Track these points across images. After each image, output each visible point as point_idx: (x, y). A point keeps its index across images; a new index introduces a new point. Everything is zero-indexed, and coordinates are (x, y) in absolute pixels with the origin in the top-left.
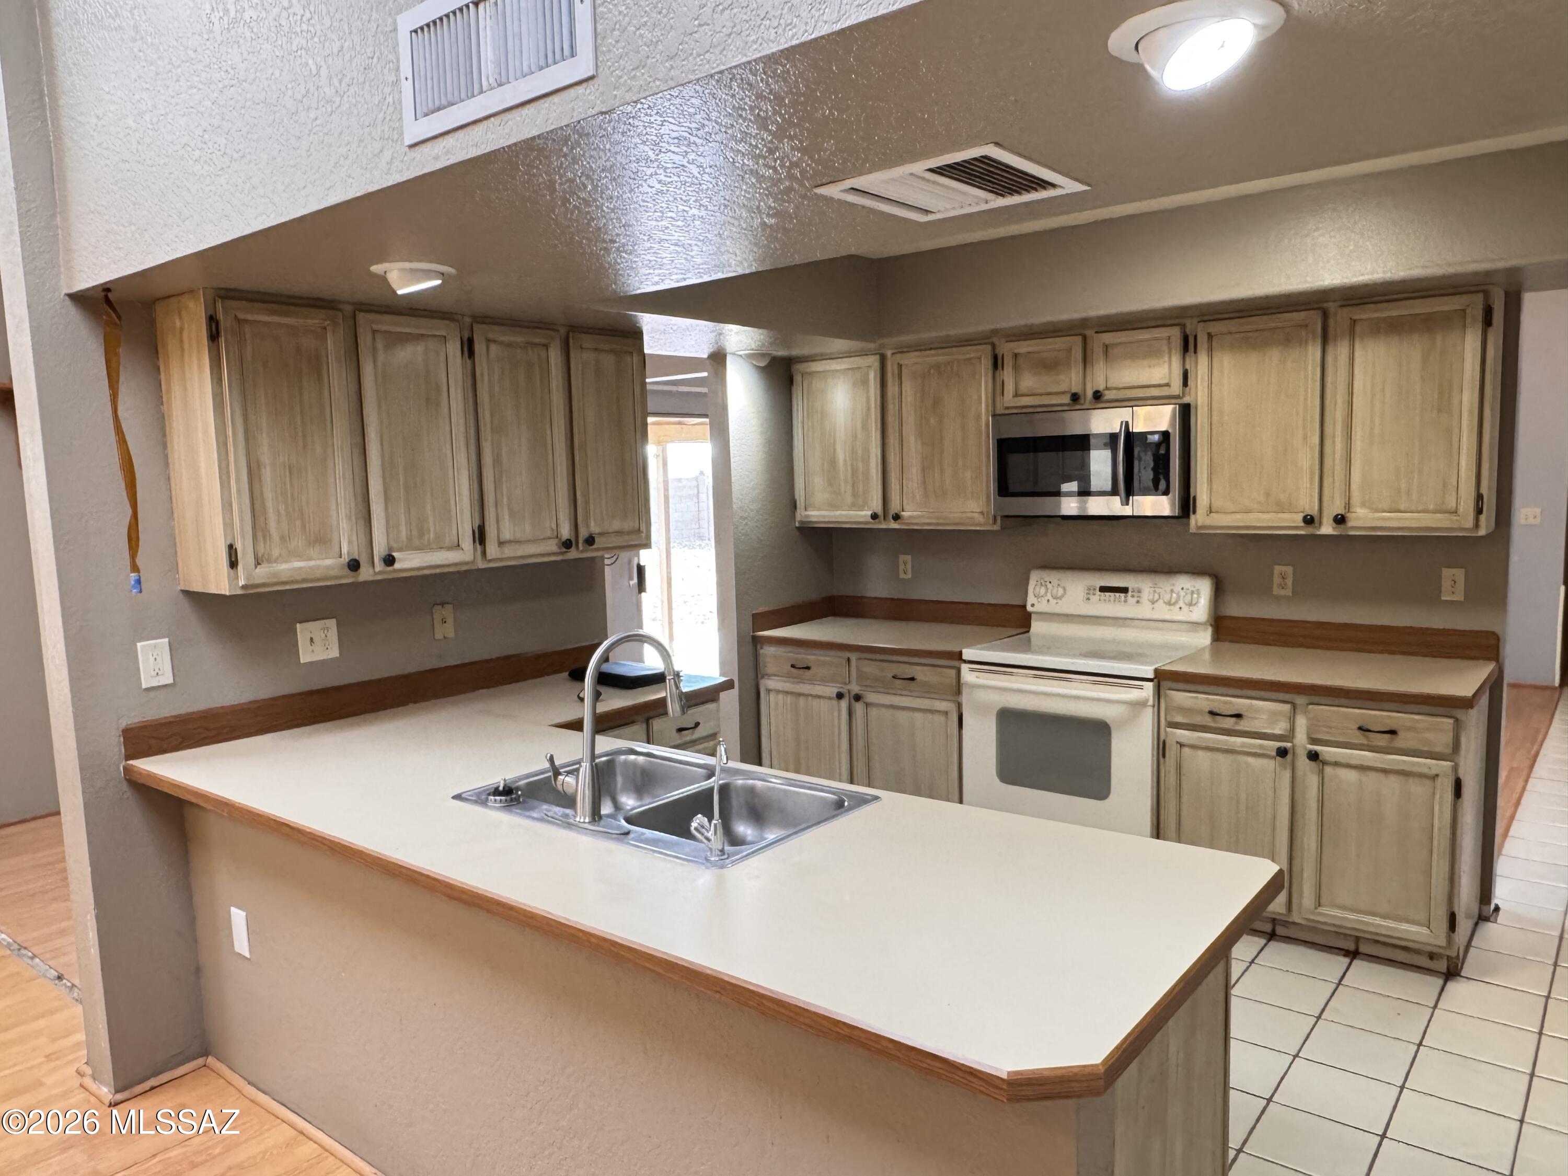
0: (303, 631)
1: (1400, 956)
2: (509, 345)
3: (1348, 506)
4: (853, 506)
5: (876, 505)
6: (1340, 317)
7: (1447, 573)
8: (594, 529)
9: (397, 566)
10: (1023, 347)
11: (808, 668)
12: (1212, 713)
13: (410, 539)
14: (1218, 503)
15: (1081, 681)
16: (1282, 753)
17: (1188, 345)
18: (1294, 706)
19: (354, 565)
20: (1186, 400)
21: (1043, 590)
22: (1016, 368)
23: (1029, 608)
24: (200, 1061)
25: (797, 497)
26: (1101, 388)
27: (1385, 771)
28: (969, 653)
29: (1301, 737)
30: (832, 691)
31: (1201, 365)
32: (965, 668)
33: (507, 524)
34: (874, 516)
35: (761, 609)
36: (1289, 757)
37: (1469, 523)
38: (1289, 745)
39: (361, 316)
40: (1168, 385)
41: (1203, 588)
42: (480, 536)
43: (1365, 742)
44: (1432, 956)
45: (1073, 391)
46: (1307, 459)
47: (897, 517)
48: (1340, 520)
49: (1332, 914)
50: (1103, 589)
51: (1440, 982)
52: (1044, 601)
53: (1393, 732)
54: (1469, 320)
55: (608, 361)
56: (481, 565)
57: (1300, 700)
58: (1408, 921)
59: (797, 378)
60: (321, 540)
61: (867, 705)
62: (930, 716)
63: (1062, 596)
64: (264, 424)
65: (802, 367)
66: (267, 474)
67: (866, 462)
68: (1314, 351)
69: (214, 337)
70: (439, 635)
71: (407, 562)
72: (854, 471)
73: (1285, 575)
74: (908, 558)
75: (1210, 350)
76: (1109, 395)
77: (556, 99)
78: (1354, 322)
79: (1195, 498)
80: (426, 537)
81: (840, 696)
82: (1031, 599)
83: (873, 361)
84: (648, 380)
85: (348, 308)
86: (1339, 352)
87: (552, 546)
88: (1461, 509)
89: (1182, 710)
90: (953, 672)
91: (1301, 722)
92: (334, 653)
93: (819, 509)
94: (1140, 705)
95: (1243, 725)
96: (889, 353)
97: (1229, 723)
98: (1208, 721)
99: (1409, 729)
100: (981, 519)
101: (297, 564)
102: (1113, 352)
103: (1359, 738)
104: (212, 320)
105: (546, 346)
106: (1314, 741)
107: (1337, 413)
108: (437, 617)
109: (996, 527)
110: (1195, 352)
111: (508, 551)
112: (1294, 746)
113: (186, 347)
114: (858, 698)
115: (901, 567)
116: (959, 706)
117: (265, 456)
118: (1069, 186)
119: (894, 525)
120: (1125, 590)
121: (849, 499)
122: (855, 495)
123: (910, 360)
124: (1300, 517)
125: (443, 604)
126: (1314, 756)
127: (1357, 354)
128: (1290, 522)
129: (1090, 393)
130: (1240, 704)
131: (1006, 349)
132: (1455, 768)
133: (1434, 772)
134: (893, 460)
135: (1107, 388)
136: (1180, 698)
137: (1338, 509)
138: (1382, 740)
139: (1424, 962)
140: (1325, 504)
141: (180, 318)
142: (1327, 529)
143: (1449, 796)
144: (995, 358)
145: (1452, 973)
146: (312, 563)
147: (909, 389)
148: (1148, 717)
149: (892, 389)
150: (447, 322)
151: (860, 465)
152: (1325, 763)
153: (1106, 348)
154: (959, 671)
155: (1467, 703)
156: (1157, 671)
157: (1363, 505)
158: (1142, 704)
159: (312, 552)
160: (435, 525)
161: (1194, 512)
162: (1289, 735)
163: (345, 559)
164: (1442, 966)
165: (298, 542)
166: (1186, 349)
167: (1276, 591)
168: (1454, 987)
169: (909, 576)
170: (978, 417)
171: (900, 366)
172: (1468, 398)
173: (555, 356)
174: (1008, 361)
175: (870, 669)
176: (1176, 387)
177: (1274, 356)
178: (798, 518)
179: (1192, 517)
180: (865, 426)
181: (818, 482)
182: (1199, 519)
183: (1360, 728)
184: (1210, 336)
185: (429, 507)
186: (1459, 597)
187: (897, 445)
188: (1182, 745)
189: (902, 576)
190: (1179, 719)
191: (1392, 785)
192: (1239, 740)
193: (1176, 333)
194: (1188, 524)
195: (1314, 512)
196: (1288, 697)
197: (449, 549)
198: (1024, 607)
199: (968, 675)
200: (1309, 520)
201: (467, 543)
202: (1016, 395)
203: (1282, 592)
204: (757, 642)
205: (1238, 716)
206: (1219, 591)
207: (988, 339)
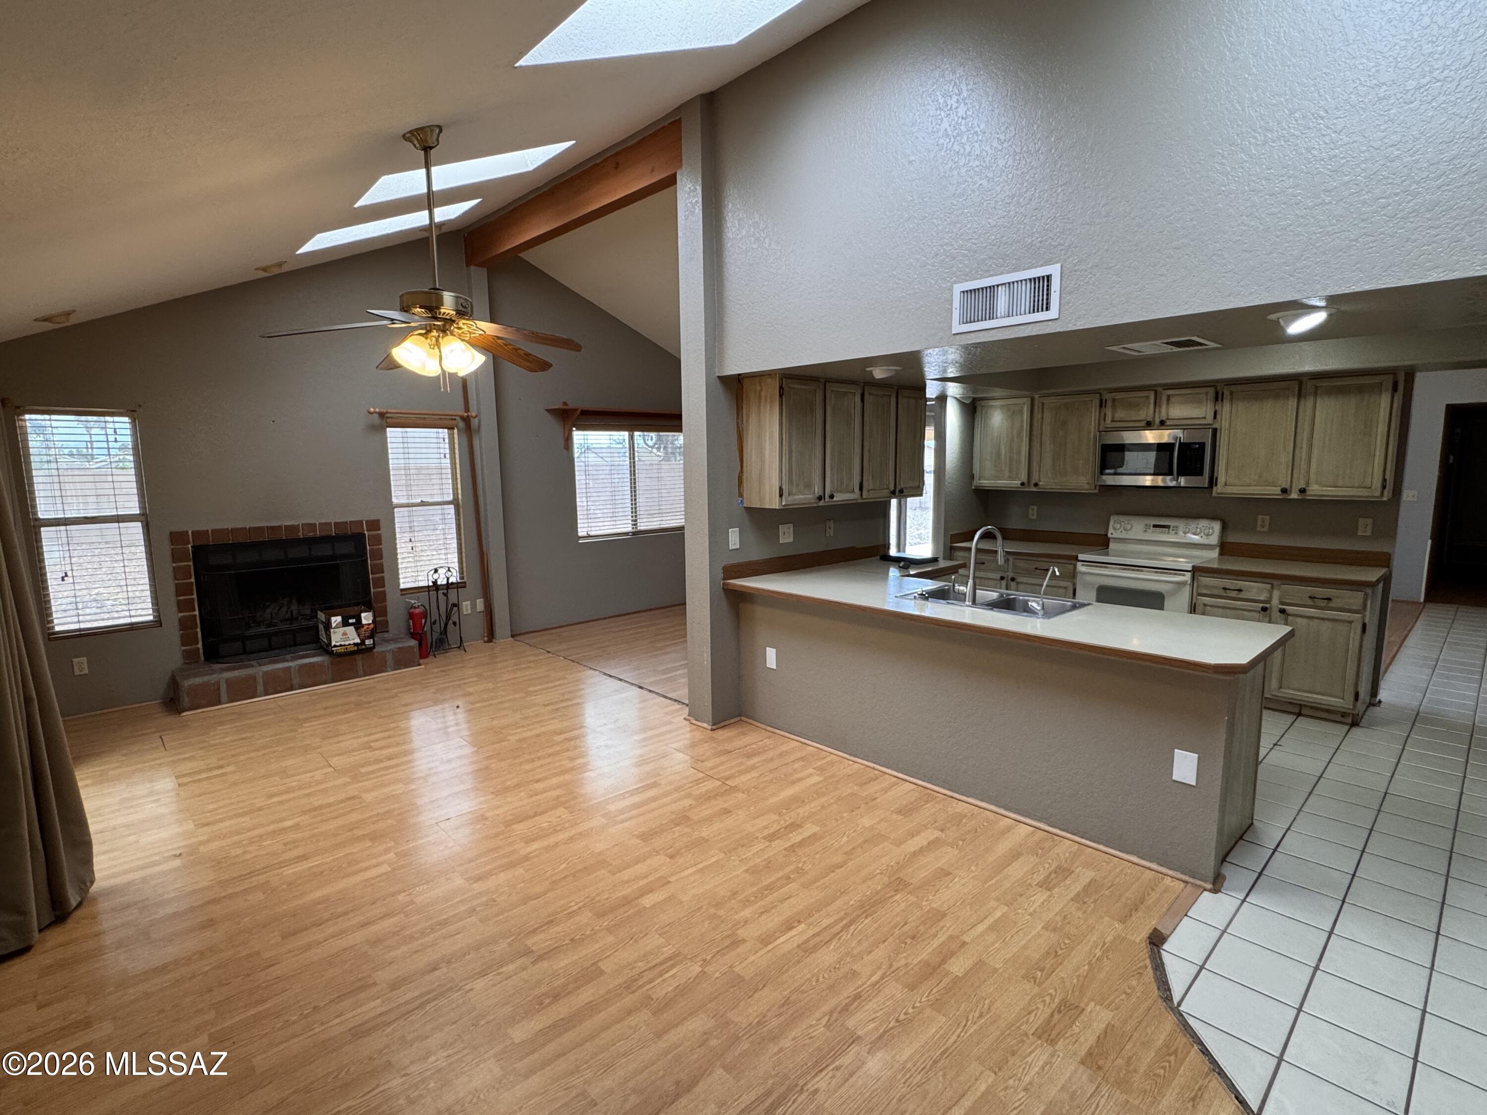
0: (782, 528)
1: (1324, 715)
2: (876, 395)
3: (1308, 484)
4: (1010, 478)
5: (1024, 477)
6: (1309, 385)
7: (1361, 521)
8: (902, 486)
9: (835, 499)
10: (1119, 396)
11: (983, 563)
12: (1224, 589)
13: (838, 487)
14: (1230, 481)
15: (1148, 571)
16: (1264, 609)
17: (1218, 398)
18: (1272, 585)
19: (820, 498)
20: (1214, 426)
21: (1118, 526)
22: (1114, 407)
23: (1109, 535)
24: (739, 718)
25: (974, 472)
26: (1164, 419)
27: (1323, 619)
28: (1081, 557)
29: (1275, 601)
30: (998, 576)
31: (1226, 409)
32: (1079, 564)
33: (871, 481)
34: (1023, 484)
35: (956, 532)
36: (1268, 612)
37: (1378, 494)
38: (1268, 605)
39: (827, 384)
40: (1205, 418)
41: (1217, 526)
42: (861, 487)
43: (1312, 603)
44: (1344, 715)
45: (1148, 420)
46: (1285, 458)
47: (1036, 485)
48: (1303, 491)
49: (1288, 693)
50: (1155, 526)
51: (1347, 727)
52: (1119, 532)
53: (1329, 599)
54: (1383, 388)
55: (912, 401)
56: (860, 501)
57: (1276, 582)
58: (1331, 696)
59: (979, 409)
60: (809, 486)
61: (1018, 583)
62: (1055, 589)
63: (1131, 529)
65: (983, 403)
66: (794, 456)
67: (1019, 453)
68: (1292, 403)
69: (781, 395)
71: (838, 497)
72: (1011, 459)
73: (1263, 521)
74: (1035, 508)
75: (1231, 400)
76: (1168, 423)
77: (1037, 324)
78: (1317, 387)
79: (1217, 479)
80: (843, 486)
81: (1002, 578)
82: (1111, 530)
83: (1027, 401)
84: (927, 413)
85: (823, 381)
86: (1308, 403)
87: (887, 493)
88: (1373, 487)
89: (1207, 587)
90: (1071, 567)
91: (1276, 594)
92: (791, 540)
93: (988, 479)
94: (1182, 584)
95: (1242, 595)
96: (1036, 396)
97: (1234, 594)
98: (1222, 593)
99: (1338, 597)
100: (1087, 487)
101: (799, 497)
102: (1172, 399)
103: (1310, 603)
104: (781, 388)
105: (890, 396)
106: (1282, 603)
107: (1304, 435)
108: (828, 526)
109: (1097, 491)
110: (1222, 400)
111: (871, 495)
112: (1271, 607)
113: (763, 399)
114: (1013, 579)
115: (1031, 512)
116: (1074, 585)
117: (794, 447)
118: (1213, 345)
119: (1034, 489)
120: (1168, 527)
121: (1007, 474)
122: (1010, 471)
123: (1047, 401)
124: (1279, 489)
125: (830, 520)
126: (1282, 611)
127: (1318, 405)
128: (1274, 491)
129: (1157, 421)
130: (1240, 584)
131: (1107, 396)
132: (1364, 618)
133: (1351, 619)
134: (1035, 453)
135: (1168, 419)
136: (1206, 580)
137: (1302, 485)
138: (1323, 603)
139: (1339, 718)
140: (1294, 483)
141: (760, 386)
142: (1294, 495)
143: (1359, 631)
144: (1101, 401)
145: (1355, 724)
146: (806, 496)
147: (1048, 416)
148: (1187, 590)
149: (1037, 415)
150: (856, 386)
151: (1015, 456)
152: (1288, 615)
153: (1169, 397)
154: (1075, 566)
155: (1372, 585)
156: (1193, 567)
157: (1317, 483)
158: (1184, 583)
159: (806, 491)
160: (846, 481)
161: (1216, 485)
162: (1269, 601)
163: (817, 495)
164: (1349, 720)
165: (802, 487)
166: (1216, 399)
167: (1259, 529)
168: (1355, 731)
169: (1035, 517)
170: (1089, 432)
171: (1043, 404)
172: (1382, 429)
174: (1109, 403)
175: (1022, 564)
176: (1210, 419)
177: (1269, 404)
178: (974, 483)
179: (1215, 489)
180: (1019, 435)
181: (988, 464)
182: (1218, 489)
183: (1310, 597)
184: (1231, 393)
185: (845, 472)
186: (1368, 533)
187: (1038, 445)
188: (1205, 605)
189: (1030, 517)
190: (1204, 591)
191: (1326, 627)
192: (1240, 603)
193: (1211, 391)
194: (1212, 492)
195: (1288, 487)
196: (1267, 581)
197: (850, 492)
198: (1106, 535)
199: (1081, 568)
200: (1284, 491)
201: (857, 490)
202: (1113, 421)
203: (1262, 530)
204: (952, 549)
205: (1240, 590)
206: (1224, 528)
207: (1098, 392)
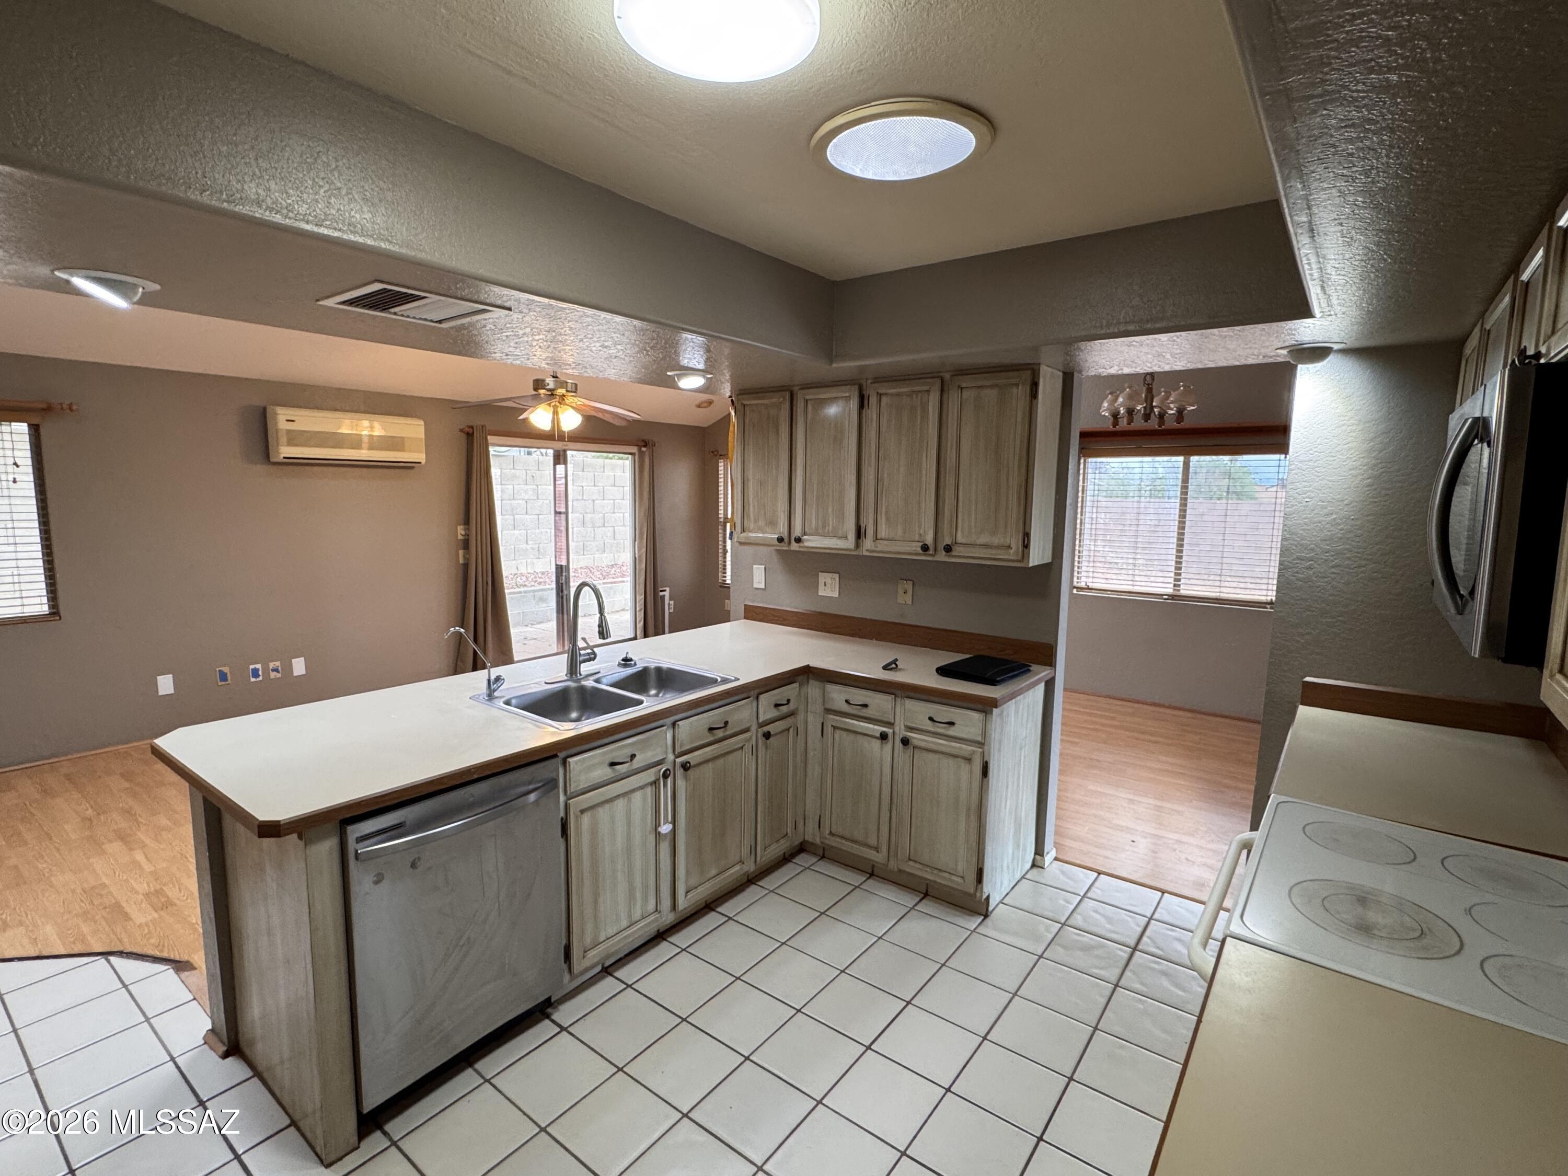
2: (898, 395)
13: (817, 529)
19: (780, 540)
33: (884, 526)
39: (800, 392)
42: (860, 533)
56: (865, 553)
64: (751, 458)
66: (751, 486)
70: (900, 600)
71: (812, 542)
80: (827, 528)
87: (917, 547)
92: (836, 594)
101: (761, 535)
105: (927, 392)
111: (882, 546)
117: (750, 476)
146: (766, 535)
150: (849, 386)
159: (768, 530)
160: (833, 521)
163: (778, 535)
165: (761, 523)
173: (933, 400)
185: (830, 510)
197: (840, 538)
201: (850, 537)
